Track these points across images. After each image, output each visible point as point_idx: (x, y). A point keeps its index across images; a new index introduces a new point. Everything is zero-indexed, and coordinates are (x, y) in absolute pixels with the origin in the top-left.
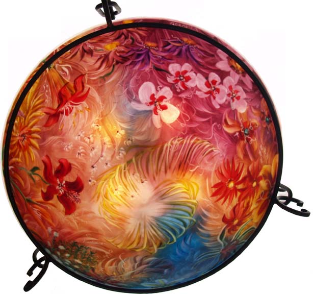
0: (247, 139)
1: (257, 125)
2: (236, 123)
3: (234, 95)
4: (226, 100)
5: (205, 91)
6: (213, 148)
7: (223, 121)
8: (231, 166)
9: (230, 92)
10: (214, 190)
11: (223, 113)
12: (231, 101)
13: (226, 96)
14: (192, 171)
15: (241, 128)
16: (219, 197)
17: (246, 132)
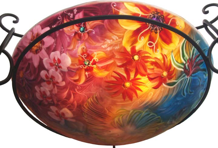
0: (93, 64)
1: (84, 48)
2: (78, 72)
3: (56, 64)
4: (60, 74)
5: (53, 87)
6: (94, 96)
7: (75, 83)
8: (111, 84)
9: (54, 67)
10: (127, 99)
11: (69, 81)
12: (61, 69)
13: (56, 72)
14: (107, 112)
15: (83, 68)
16: (134, 95)
17: (87, 63)
